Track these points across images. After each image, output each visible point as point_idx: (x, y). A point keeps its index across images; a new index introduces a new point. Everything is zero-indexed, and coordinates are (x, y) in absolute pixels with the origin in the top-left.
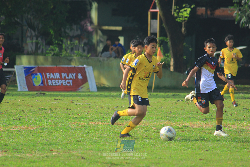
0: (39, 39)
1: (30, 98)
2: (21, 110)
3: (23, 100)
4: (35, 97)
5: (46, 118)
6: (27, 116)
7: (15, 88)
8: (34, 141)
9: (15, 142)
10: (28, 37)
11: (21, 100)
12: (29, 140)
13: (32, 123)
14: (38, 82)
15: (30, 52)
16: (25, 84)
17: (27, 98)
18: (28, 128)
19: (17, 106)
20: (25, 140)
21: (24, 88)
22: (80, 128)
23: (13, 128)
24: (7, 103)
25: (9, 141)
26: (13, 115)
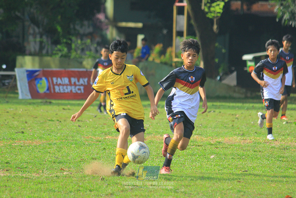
0: (44, 37)
1: (34, 108)
2: (24, 121)
3: (26, 109)
4: (39, 106)
5: (54, 132)
6: (32, 129)
7: (16, 96)
8: (40, 158)
9: (19, 160)
10: (30, 34)
12: (35, 157)
13: (38, 136)
14: (43, 88)
15: (33, 53)
16: (28, 91)
19: (18, 117)
20: (30, 157)
21: (26, 95)
22: (95, 143)
23: (16, 143)
24: (7, 112)
25: (11, 157)
26: (15, 127)
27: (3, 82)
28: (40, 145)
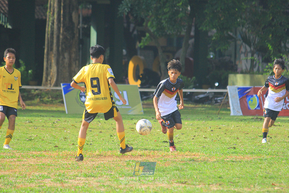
0: (255, 55)
1: (245, 124)
3: (237, 125)
4: (251, 123)
5: (265, 147)
6: (243, 144)
7: (228, 112)
8: (252, 173)
9: (231, 174)
10: (242, 53)
11: (235, 126)
12: (247, 172)
13: (249, 152)
14: (254, 105)
15: (244, 71)
16: (239, 108)
17: (242, 124)
18: (244, 158)
19: (230, 133)
20: (242, 172)
21: (237, 111)
23: (228, 158)
24: (219, 128)
25: (224, 172)
26: (227, 143)
27: (216, 99)
28: (252, 160)
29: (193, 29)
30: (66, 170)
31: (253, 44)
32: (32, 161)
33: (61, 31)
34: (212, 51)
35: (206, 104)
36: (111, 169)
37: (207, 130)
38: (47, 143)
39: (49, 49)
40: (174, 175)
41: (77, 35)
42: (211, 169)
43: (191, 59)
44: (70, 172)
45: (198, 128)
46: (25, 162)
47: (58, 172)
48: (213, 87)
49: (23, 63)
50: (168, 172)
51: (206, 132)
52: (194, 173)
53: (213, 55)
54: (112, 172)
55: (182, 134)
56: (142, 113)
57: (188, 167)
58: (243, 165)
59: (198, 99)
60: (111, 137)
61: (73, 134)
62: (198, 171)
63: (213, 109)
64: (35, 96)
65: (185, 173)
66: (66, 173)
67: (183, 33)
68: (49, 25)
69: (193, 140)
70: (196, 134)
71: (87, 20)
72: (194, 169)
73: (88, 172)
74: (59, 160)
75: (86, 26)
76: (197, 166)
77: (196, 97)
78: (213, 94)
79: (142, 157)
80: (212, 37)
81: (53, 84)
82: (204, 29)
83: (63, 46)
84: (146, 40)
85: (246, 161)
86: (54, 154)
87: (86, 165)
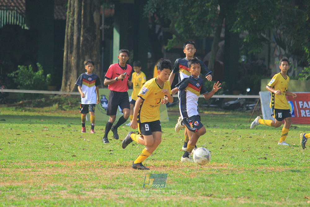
0: (291, 59)
1: (278, 133)
2: (267, 147)
3: (269, 134)
5: (299, 158)
6: (275, 155)
8: (283, 185)
9: (260, 187)
10: (276, 56)
11: (267, 135)
12: (278, 185)
13: (281, 163)
17: (274, 132)
18: (275, 169)
19: (262, 142)
20: (272, 184)
23: (258, 169)
24: (250, 137)
25: (253, 184)
26: (258, 153)
27: (247, 105)
28: (283, 172)
29: (223, 30)
30: (84, 181)
31: (288, 47)
32: (48, 172)
33: (82, 33)
34: (244, 55)
35: (236, 111)
36: (131, 181)
37: (237, 139)
38: (64, 152)
39: (69, 52)
40: (199, 187)
41: (99, 37)
42: (240, 181)
43: (221, 63)
44: (87, 183)
45: (227, 137)
46: (40, 173)
47: (75, 184)
48: (244, 93)
49: (41, 66)
50: (193, 184)
51: (235, 141)
52: (221, 185)
53: (244, 58)
54: (132, 183)
55: (210, 143)
56: (168, 120)
57: (214, 179)
58: (274, 176)
59: (228, 105)
60: (134, 146)
61: (92, 143)
62: (225, 183)
63: (244, 117)
64: (53, 101)
65: (211, 185)
66: (84, 184)
67: (212, 35)
68: (68, 26)
69: (221, 150)
70: (225, 143)
71: (109, 21)
72: (221, 181)
73: (107, 184)
74: (77, 170)
75: (108, 27)
76: (224, 177)
77: (226, 103)
78: (244, 100)
79: (165, 168)
80: (243, 38)
81: (72, 90)
82: (235, 31)
83: (84, 48)
84: (173, 42)
85: (277, 173)
86: (71, 164)
87: (105, 176)
